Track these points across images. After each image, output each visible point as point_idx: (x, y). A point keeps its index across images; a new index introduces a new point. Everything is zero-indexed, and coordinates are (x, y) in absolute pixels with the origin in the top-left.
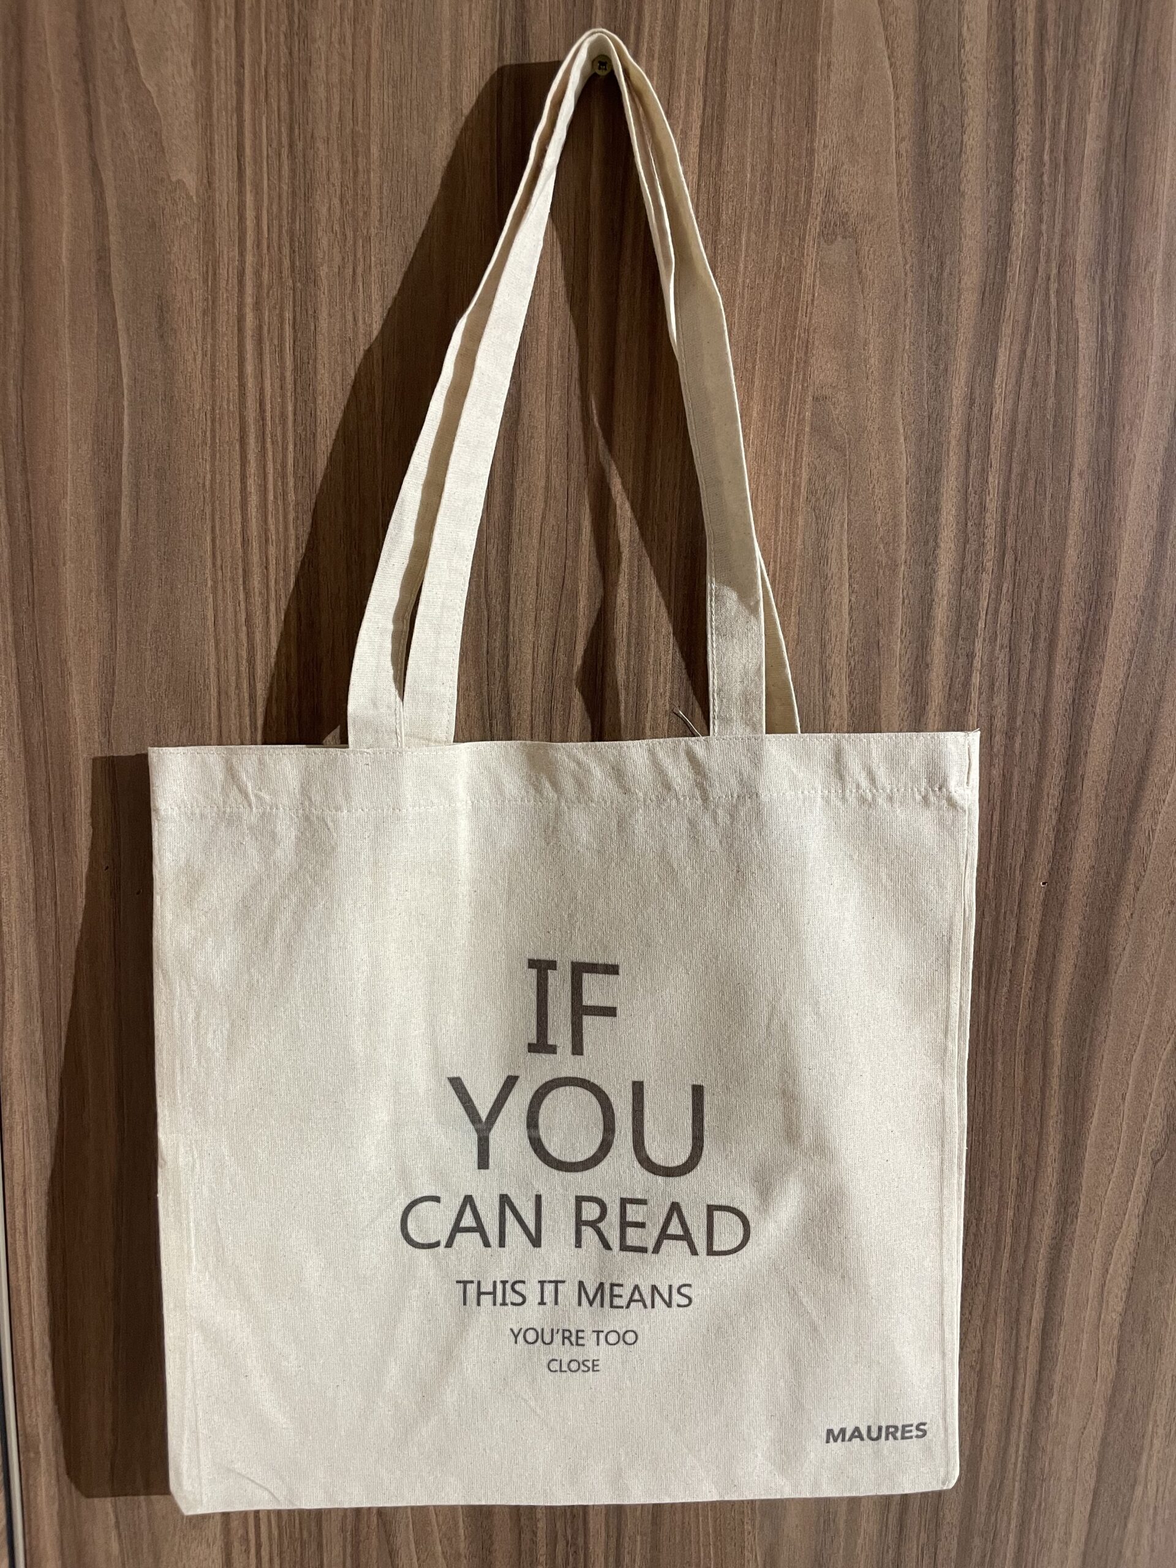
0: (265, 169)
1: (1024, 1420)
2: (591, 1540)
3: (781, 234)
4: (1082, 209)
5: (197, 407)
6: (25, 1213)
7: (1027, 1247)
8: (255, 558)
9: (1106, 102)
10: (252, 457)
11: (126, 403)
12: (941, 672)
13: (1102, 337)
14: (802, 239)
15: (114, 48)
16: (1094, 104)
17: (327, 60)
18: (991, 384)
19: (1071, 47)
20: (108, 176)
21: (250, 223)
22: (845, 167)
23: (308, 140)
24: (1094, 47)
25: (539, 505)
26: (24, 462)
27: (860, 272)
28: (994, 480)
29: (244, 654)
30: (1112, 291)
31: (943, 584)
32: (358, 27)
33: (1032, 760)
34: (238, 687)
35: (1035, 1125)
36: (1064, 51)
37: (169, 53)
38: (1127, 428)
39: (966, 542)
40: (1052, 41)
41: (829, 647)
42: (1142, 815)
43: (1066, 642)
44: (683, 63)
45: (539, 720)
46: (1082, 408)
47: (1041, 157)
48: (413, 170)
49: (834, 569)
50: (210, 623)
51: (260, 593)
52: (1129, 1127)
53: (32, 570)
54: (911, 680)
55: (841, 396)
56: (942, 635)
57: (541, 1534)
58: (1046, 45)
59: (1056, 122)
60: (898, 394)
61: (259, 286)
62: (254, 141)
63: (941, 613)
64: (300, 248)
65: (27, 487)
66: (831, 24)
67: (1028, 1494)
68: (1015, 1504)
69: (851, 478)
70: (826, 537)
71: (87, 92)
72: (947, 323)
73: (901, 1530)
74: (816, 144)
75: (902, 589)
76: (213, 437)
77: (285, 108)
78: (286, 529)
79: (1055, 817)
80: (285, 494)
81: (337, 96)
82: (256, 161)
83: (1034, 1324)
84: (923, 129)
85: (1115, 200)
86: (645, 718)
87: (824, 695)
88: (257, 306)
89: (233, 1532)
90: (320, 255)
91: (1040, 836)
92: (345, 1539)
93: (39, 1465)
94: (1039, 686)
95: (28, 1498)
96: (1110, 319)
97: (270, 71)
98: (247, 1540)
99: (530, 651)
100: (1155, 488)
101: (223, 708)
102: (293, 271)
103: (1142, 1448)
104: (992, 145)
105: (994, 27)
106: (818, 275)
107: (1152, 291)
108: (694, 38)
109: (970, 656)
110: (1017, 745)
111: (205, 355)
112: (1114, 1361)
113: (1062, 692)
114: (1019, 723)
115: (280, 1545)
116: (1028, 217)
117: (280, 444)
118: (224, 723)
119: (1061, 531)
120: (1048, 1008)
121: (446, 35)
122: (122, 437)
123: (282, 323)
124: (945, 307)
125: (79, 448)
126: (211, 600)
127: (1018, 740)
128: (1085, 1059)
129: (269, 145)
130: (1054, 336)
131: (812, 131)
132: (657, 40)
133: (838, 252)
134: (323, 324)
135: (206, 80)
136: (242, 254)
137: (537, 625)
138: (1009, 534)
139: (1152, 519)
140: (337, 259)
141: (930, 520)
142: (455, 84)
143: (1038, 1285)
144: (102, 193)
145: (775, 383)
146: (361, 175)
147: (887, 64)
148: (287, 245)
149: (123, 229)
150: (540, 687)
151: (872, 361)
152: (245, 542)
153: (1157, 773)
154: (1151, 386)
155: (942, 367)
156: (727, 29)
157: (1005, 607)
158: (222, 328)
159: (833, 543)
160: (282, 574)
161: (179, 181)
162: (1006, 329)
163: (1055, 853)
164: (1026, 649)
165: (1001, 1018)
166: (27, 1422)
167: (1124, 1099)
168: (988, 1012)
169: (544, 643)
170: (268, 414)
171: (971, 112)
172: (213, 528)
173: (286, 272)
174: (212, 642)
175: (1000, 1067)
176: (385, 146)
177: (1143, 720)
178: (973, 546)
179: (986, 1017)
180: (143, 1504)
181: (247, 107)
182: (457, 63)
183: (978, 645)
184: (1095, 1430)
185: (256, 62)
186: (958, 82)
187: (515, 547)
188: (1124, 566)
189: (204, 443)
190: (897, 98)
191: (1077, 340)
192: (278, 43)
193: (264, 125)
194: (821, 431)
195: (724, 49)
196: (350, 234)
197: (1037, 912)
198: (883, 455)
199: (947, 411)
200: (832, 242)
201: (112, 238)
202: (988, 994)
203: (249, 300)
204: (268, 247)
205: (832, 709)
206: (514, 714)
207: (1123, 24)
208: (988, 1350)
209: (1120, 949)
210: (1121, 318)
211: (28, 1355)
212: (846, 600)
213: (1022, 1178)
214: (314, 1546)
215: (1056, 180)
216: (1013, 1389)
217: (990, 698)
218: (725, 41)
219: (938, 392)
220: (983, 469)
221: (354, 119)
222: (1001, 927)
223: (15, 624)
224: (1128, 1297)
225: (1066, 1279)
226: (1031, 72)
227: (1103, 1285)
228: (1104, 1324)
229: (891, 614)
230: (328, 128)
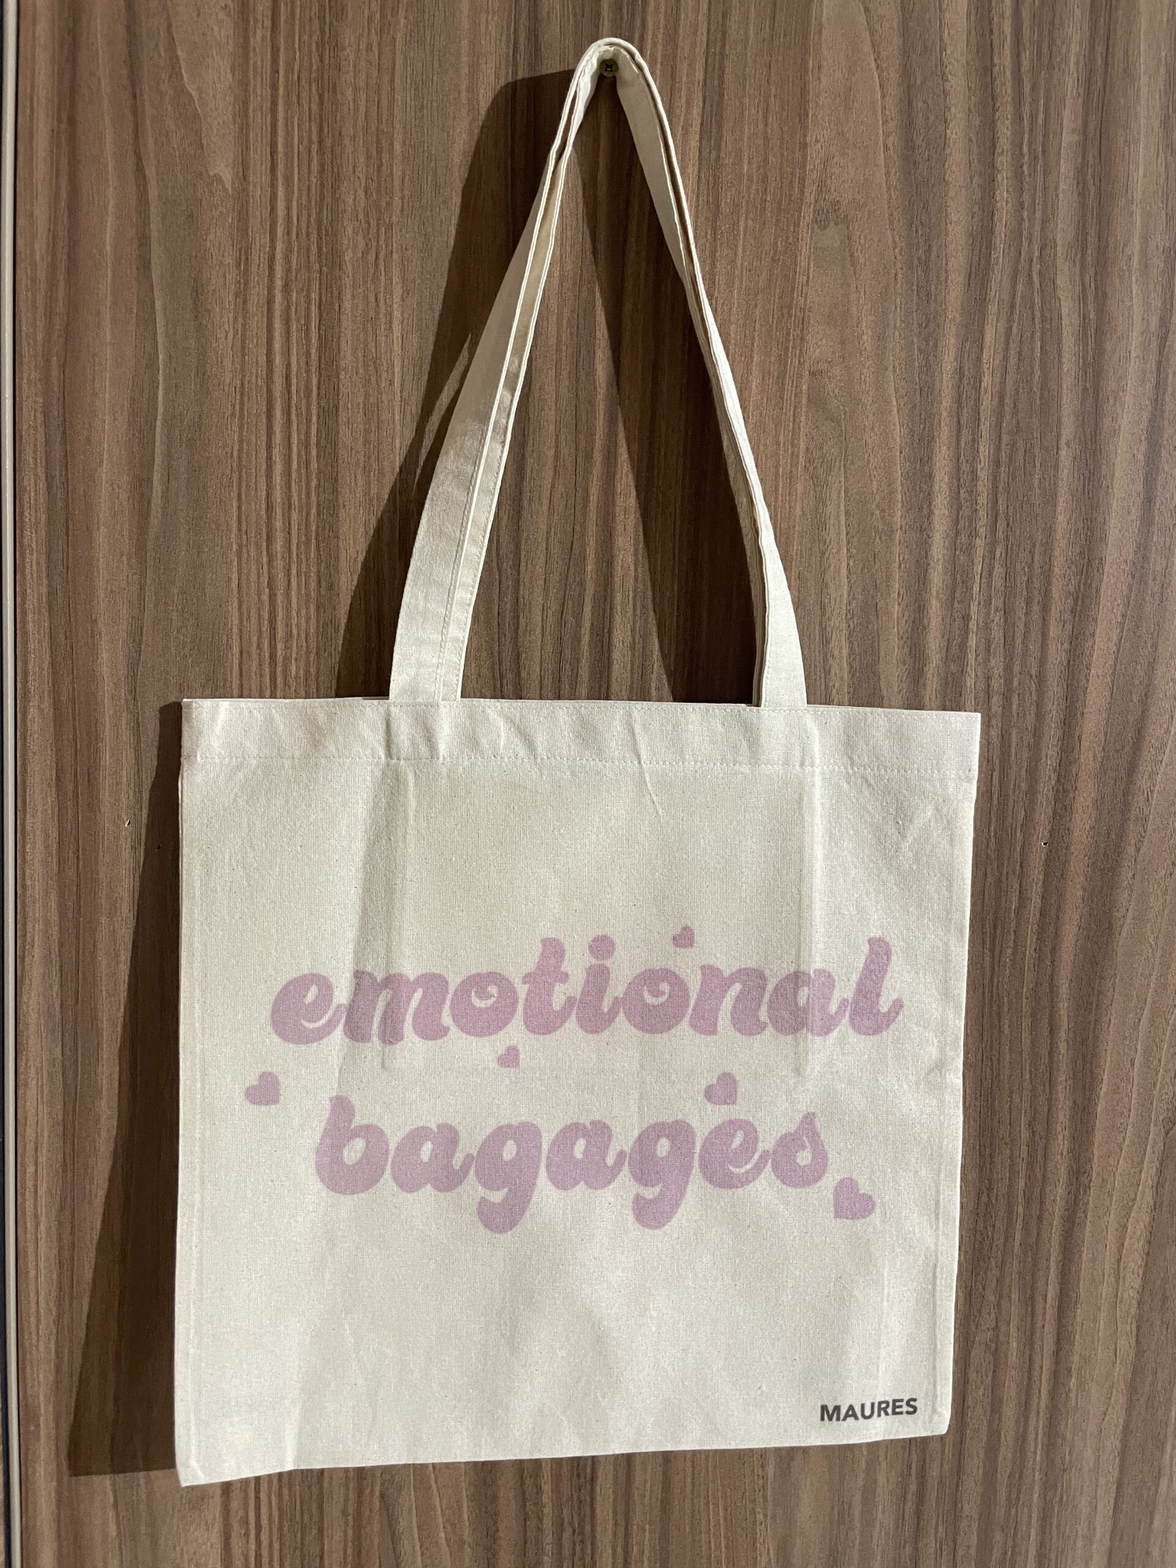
0: (296, 164)
1: (1043, 1404)
2: (599, 1529)
3: (777, 220)
4: (1061, 196)
5: (228, 381)
6: (36, 1171)
7: (1040, 1218)
8: (278, 524)
9: (1080, 100)
10: (278, 428)
11: (161, 380)
12: (938, 634)
13: (1084, 315)
14: (797, 225)
15: (159, 55)
16: (1069, 102)
17: (355, 67)
18: (979, 359)
19: (1045, 50)
20: (151, 172)
21: (281, 212)
22: (835, 160)
23: (337, 136)
24: (1068, 50)
25: (549, 473)
26: (64, 433)
27: (852, 256)
28: (985, 450)
29: (266, 616)
30: (1092, 271)
31: (938, 549)
32: (385, 36)
33: (1030, 718)
34: (259, 647)
35: (1044, 1091)
36: (1040, 53)
37: (210, 60)
38: (1111, 401)
39: (960, 507)
40: (1028, 44)
41: (829, 610)
42: (1140, 776)
43: (1059, 603)
44: (683, 68)
45: (548, 681)
46: (1068, 381)
47: (1021, 149)
48: (433, 164)
49: (833, 535)
50: (234, 586)
51: (283, 557)
52: (1139, 1094)
53: (67, 534)
54: (909, 642)
55: (837, 371)
56: (937, 598)
57: (548, 1522)
58: (1022, 49)
59: (1033, 118)
60: (891, 368)
61: (288, 271)
62: (286, 139)
63: (937, 578)
64: (327, 235)
65: (66, 456)
66: (820, 32)
67: (1049, 1485)
68: (1036, 1495)
69: (847, 447)
70: (824, 503)
71: (135, 96)
72: (936, 301)
73: (918, 1523)
74: (808, 140)
75: (898, 553)
76: (242, 410)
77: (314, 107)
78: (308, 494)
79: (1054, 776)
80: (308, 463)
81: (363, 97)
82: (288, 157)
83: (1049, 1301)
84: (908, 124)
85: (1092, 189)
86: (651, 679)
87: (825, 655)
88: (286, 287)
89: (232, 1513)
90: (346, 242)
91: (1039, 797)
92: (346, 1523)
93: (39, 1440)
94: (1034, 648)
95: (26, 1474)
96: (1091, 299)
97: (302, 76)
98: (247, 1523)
99: (540, 613)
100: (1140, 457)
101: (245, 667)
102: (320, 256)
103: (1166, 1436)
104: (974, 139)
105: (973, 32)
106: (812, 258)
107: (1130, 271)
108: (694, 44)
109: (966, 618)
110: (1014, 706)
111: (235, 334)
112: (1133, 1341)
113: (1057, 654)
114: (1016, 683)
115: (280, 1529)
116: (1010, 205)
117: (304, 415)
118: (245, 682)
119: (1051, 498)
120: (1053, 971)
121: (465, 43)
122: (156, 409)
123: (309, 304)
124: (933, 287)
125: (115, 419)
126: (235, 564)
127: (1015, 700)
128: (1092, 1023)
129: (300, 142)
130: (1038, 314)
131: (805, 128)
132: (660, 47)
133: (832, 236)
134: (347, 304)
135: (243, 85)
136: (273, 241)
137: (546, 589)
138: (1000, 502)
139: (1139, 487)
140: (361, 244)
141: (925, 487)
142: (472, 88)
143: (1053, 1259)
144: (145, 186)
145: (773, 359)
146: (384, 168)
147: (873, 65)
148: (315, 232)
149: (163, 218)
150: (549, 648)
151: (865, 337)
152: (270, 508)
153: (1154, 732)
154: (1133, 361)
155: (931, 343)
156: (724, 34)
157: (998, 571)
158: (252, 308)
159: (830, 509)
160: (304, 538)
161: (215, 175)
162: (992, 308)
163: (1055, 812)
164: (1020, 613)
165: (1007, 980)
166: (29, 1392)
167: (1133, 1065)
168: (992, 974)
169: (554, 607)
170: (294, 389)
171: (953, 110)
172: (239, 495)
173: (313, 258)
174: (236, 605)
175: (1007, 1031)
176: (407, 142)
177: (1137, 682)
178: (966, 512)
179: (992, 979)
180: (142, 1482)
181: (281, 108)
182: (474, 68)
183: (974, 608)
184: (1116, 1417)
185: (289, 69)
186: (940, 82)
187: (525, 513)
188: (1113, 533)
189: (233, 415)
190: (883, 97)
191: (1060, 317)
192: (310, 52)
193: (296, 123)
194: (817, 401)
195: (722, 54)
196: (373, 223)
197: (1039, 873)
198: (877, 425)
199: (937, 383)
200: (825, 228)
201: (152, 226)
202: (993, 957)
203: (279, 283)
204: (297, 235)
205: (833, 670)
206: (524, 674)
207: (1093, 28)
208: (1003, 1329)
209: (1123, 910)
210: (1101, 297)
211: (33, 1320)
212: (844, 564)
213: (1032, 1144)
214: (315, 1532)
215: (1035, 171)
216: (1030, 1371)
217: (987, 661)
218: (723, 46)
219: (929, 368)
220: (974, 440)
221: (380, 121)
222: (1004, 885)
223: (49, 586)
224: (1145, 1273)
225: (1080, 1252)
226: (1008, 73)
227: (1119, 1260)
228: (1121, 1301)
229: (889, 578)
230: (355, 126)
